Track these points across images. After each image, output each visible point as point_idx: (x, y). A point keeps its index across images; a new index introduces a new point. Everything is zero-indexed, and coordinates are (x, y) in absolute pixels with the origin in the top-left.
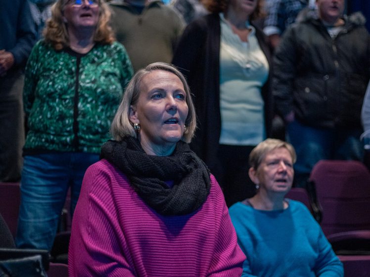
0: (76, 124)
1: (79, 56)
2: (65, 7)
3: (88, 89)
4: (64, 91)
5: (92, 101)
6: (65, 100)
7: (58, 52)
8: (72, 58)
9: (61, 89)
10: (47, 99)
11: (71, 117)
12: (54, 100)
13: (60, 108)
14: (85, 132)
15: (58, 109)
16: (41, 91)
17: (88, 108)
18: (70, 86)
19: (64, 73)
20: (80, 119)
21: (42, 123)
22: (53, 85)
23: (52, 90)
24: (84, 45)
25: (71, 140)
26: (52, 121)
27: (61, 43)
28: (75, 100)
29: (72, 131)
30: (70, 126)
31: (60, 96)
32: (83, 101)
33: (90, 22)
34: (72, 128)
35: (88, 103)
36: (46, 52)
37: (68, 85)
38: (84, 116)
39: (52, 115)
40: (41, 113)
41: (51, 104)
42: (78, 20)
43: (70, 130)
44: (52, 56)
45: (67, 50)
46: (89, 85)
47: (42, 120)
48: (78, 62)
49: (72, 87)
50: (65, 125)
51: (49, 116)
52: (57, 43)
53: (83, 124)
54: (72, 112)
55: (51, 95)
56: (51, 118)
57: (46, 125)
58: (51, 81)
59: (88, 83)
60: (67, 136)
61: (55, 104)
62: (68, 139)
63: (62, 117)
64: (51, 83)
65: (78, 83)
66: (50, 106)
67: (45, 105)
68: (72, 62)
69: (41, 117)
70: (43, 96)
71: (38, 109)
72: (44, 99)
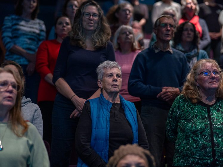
0: (214, 151)
1: (208, 107)
2: (198, 77)
3: (219, 128)
4: (203, 131)
5: (221, 136)
6: (205, 136)
7: (195, 104)
8: (203, 108)
9: (201, 129)
10: (192, 135)
11: (210, 147)
12: (197, 136)
13: (202, 141)
14: (220, 157)
15: (201, 142)
16: (187, 130)
17: (220, 141)
18: (206, 126)
19: (200, 118)
20: (216, 148)
21: (190, 150)
22: (195, 126)
23: (195, 130)
24: (211, 100)
25: (211, 162)
26: (197, 150)
27: (196, 98)
28: (212, 136)
29: (211, 156)
30: (210, 153)
31: (201, 133)
32: (216, 137)
33: (215, 85)
35: (220, 138)
36: (185, 104)
37: (204, 126)
38: (218, 146)
39: (196, 146)
40: (188, 144)
41: (195, 138)
42: (207, 85)
43: (210, 155)
44: (190, 106)
45: (200, 103)
46: (219, 126)
47: (190, 149)
48: (209, 111)
49: (208, 127)
50: (206, 152)
51: (195, 146)
52: (193, 99)
53: (218, 152)
54: (210, 144)
55: (194, 133)
56: (196, 148)
57: (193, 152)
58: (193, 123)
59: (219, 125)
60: (208, 159)
61: (198, 139)
62: (209, 161)
63: (204, 147)
64: (193, 125)
65: (211, 125)
66: (194, 140)
67: (190, 139)
68: (204, 111)
69: (188, 147)
70: (188, 133)
71: (185, 141)
72: (189, 135)
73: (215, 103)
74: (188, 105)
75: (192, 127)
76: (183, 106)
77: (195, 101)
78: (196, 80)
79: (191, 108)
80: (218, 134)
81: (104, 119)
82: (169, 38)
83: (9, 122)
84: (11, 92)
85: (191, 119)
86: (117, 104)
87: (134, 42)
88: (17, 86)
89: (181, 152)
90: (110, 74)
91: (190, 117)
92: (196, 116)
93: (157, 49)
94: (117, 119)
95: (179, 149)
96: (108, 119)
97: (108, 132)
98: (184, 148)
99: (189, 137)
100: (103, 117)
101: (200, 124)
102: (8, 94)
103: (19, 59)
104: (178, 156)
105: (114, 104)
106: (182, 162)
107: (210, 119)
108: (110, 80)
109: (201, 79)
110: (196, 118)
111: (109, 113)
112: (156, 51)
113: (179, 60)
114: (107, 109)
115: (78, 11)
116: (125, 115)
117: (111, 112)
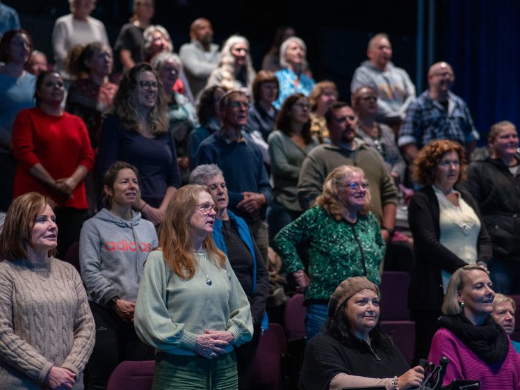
1: (353, 225)
3: (369, 253)
4: (353, 256)
5: (372, 262)
7: (338, 222)
9: (351, 252)
10: (340, 260)
12: (347, 261)
13: (353, 268)
15: (351, 268)
16: (334, 253)
17: (371, 267)
18: (357, 249)
21: (339, 278)
22: (345, 249)
23: (345, 253)
24: (353, 219)
27: (340, 214)
28: (363, 261)
32: (367, 263)
35: (370, 263)
36: (325, 218)
37: (355, 249)
38: (369, 273)
39: (347, 273)
40: (335, 270)
41: (344, 264)
44: (331, 223)
45: (344, 220)
46: (369, 250)
48: (354, 231)
51: (344, 273)
52: (336, 215)
54: (362, 271)
55: (344, 257)
56: (347, 275)
59: (368, 248)
61: (348, 264)
64: (342, 247)
65: (361, 248)
66: (344, 266)
67: (338, 264)
68: (349, 230)
69: (335, 274)
70: (335, 257)
71: (329, 267)
72: (337, 259)
73: (358, 221)
74: (328, 221)
75: (341, 250)
77: (338, 218)
78: (339, 192)
80: (369, 260)
82: (244, 122)
85: (336, 240)
89: (325, 280)
91: (335, 237)
92: (342, 237)
95: (322, 277)
101: (350, 248)
104: (317, 287)
106: (325, 293)
107: (359, 242)
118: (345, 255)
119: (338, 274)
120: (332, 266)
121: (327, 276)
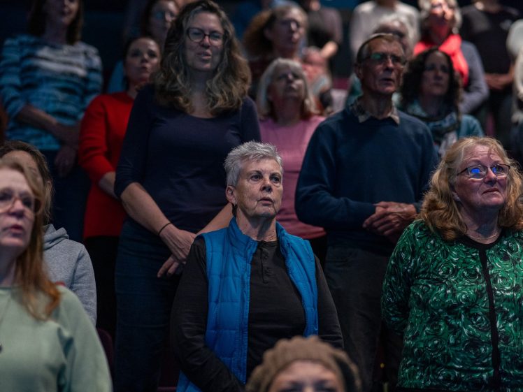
0: (496, 353)
1: (483, 249)
2: (456, 179)
3: (508, 299)
4: (471, 305)
5: (514, 318)
6: (476, 316)
7: (451, 243)
8: (471, 251)
9: (466, 300)
10: (446, 315)
11: (488, 343)
12: (458, 317)
13: (469, 330)
14: (509, 366)
15: (466, 331)
16: (435, 302)
17: (510, 328)
18: (479, 294)
19: (463, 274)
20: (501, 345)
21: (441, 351)
22: (454, 295)
23: (454, 302)
24: (487, 234)
25: (489, 378)
26: (457, 349)
28: (491, 317)
29: (491, 363)
30: (488, 357)
31: (467, 310)
32: (503, 319)
33: (497, 199)
34: (490, 359)
35: (510, 321)
36: (428, 241)
37: (474, 293)
38: (506, 340)
39: (456, 340)
40: (436, 335)
41: (453, 323)
42: (478, 198)
43: (488, 362)
44: (439, 248)
45: (462, 239)
46: (509, 294)
47: (440, 347)
48: (483, 260)
49: (482, 296)
50: (479, 356)
51: (452, 341)
52: (446, 229)
53: (506, 354)
54: (488, 335)
55: (451, 310)
56: (455, 345)
57: (448, 354)
58: (448, 287)
59: (508, 291)
60: (482, 372)
61: (459, 323)
62: (485, 376)
63: (474, 343)
64: (449, 291)
65: (490, 290)
66: (451, 326)
67: (442, 324)
68: (474, 258)
69: (436, 342)
70: (437, 310)
71: (427, 329)
72: (439, 314)
73: (498, 241)
74: (434, 245)
75: (446, 295)
76: (424, 247)
77: (451, 235)
79: (442, 251)
80: (506, 314)
81: (238, 280)
82: (390, 89)
83: (16, 285)
84: (19, 215)
85: (442, 277)
86: (270, 244)
87: (306, 96)
88: (33, 202)
89: (420, 353)
90: (255, 174)
91: (441, 273)
92: (455, 271)
93: (363, 113)
94: (267, 279)
95: (414, 347)
96: (247, 280)
97: (247, 311)
98: (426, 346)
99: (438, 318)
100: (234, 275)
101: (465, 290)
102: (13, 221)
103: (39, 136)
104: (410, 365)
105: (261, 245)
106: (421, 377)
107: (487, 277)
108: (255, 187)
109: (464, 185)
110: (456, 276)
111: (249, 267)
112: (362, 119)
113: (413, 140)
114: (246, 257)
115: (174, 24)
116: (286, 269)
117: (253, 263)
118: (454, 306)
119: (440, 343)
120: (432, 327)
121: (422, 345)
